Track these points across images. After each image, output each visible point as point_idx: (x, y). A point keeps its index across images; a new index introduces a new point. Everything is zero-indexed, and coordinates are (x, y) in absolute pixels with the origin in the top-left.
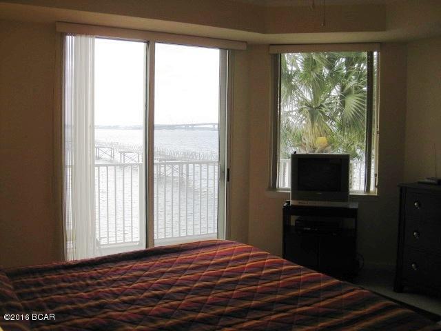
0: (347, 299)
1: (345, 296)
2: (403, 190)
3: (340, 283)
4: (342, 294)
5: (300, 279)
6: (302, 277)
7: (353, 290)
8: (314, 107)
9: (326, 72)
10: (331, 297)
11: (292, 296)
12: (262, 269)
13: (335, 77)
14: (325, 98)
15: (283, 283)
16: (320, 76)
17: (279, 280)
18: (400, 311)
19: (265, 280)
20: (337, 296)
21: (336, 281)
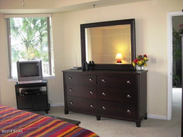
0: (40, 122)
1: (39, 121)
2: (64, 73)
3: (38, 115)
4: (38, 120)
5: (20, 116)
6: (21, 115)
7: (43, 118)
8: (28, 41)
9: (32, 26)
10: (34, 122)
11: (17, 124)
12: (3, 114)
13: (36, 28)
14: (32, 37)
15: (13, 119)
16: (30, 28)
17: (11, 118)
18: (62, 123)
19: (4, 119)
20: (36, 121)
21: (36, 114)
